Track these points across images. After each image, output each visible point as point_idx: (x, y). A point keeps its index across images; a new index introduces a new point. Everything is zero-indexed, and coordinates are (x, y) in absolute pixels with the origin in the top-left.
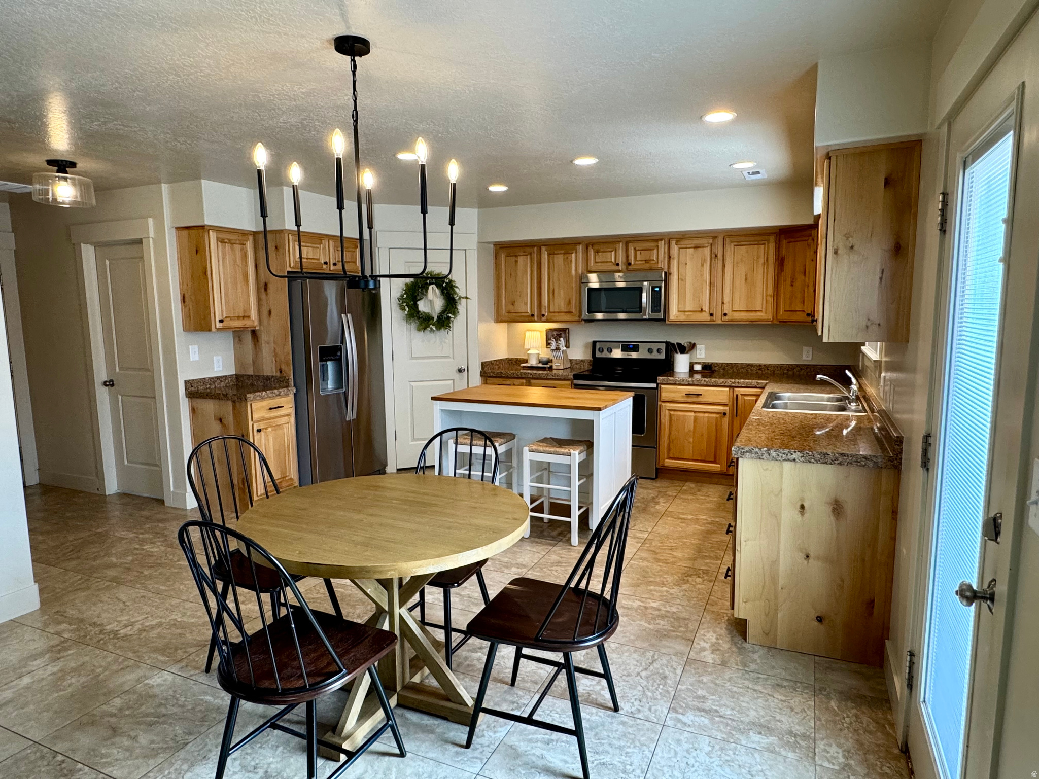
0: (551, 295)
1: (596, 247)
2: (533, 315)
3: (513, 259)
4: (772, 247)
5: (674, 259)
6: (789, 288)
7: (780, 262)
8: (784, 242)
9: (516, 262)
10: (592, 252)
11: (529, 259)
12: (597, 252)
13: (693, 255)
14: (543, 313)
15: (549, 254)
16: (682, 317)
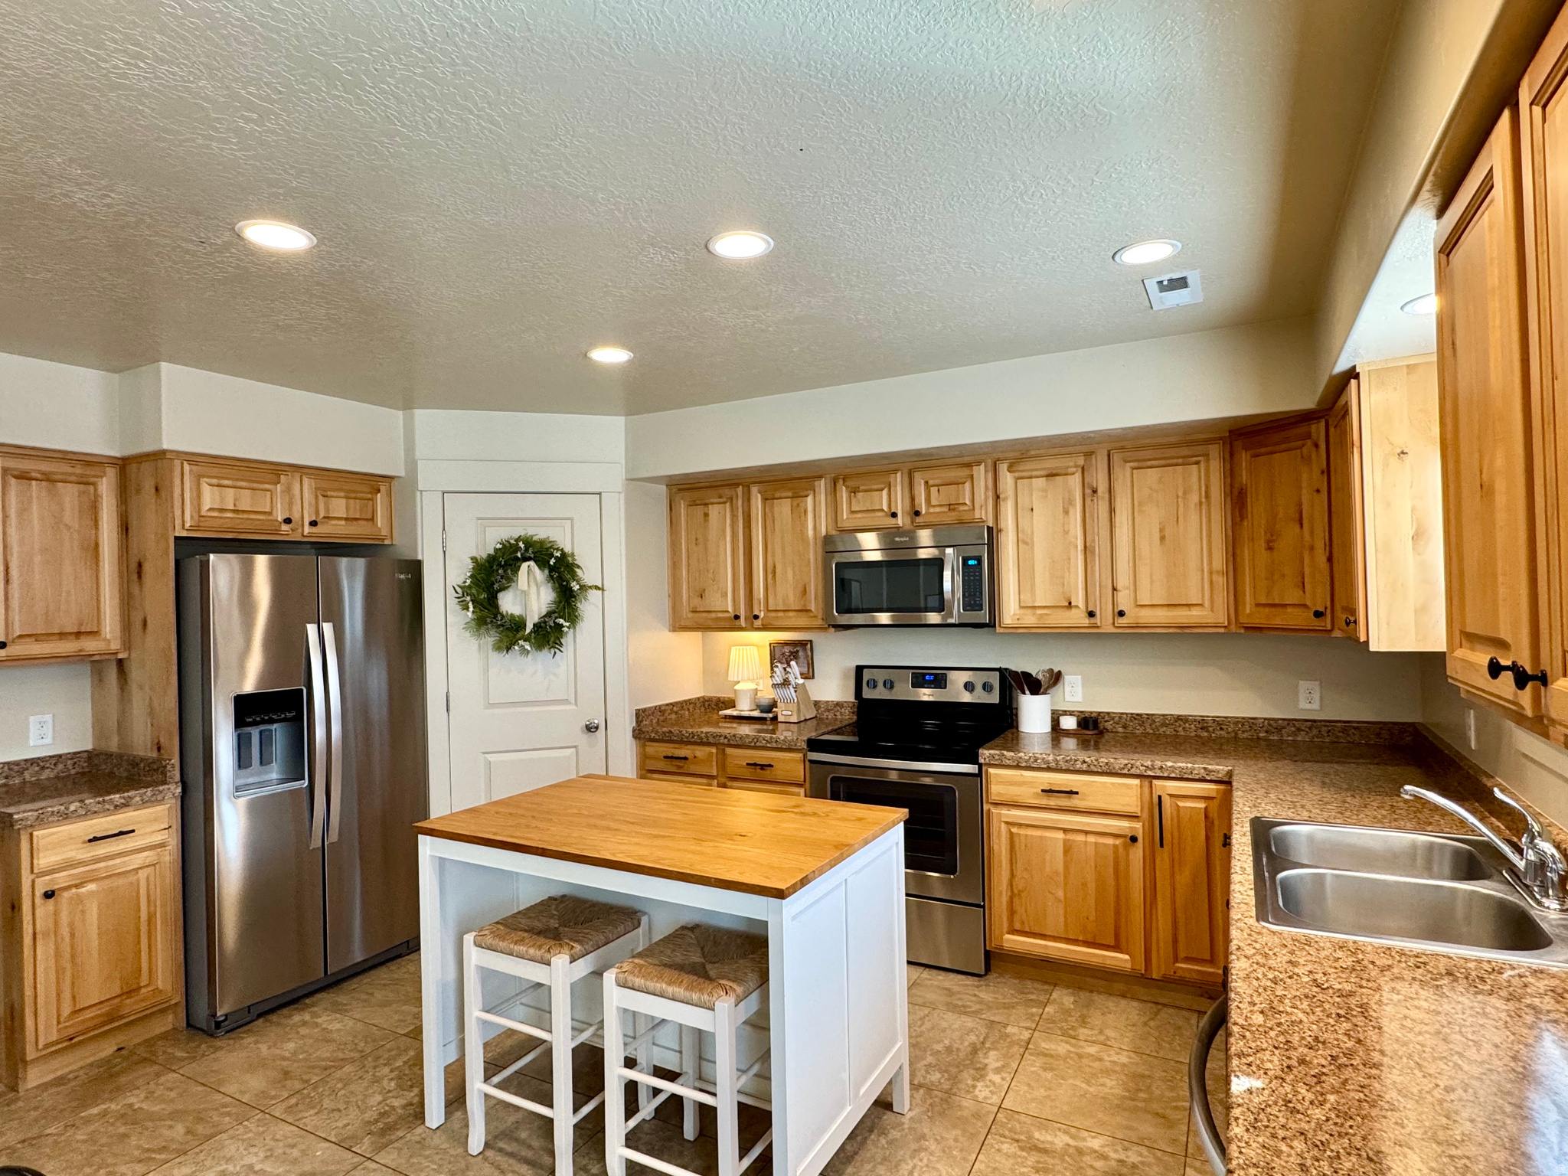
0: (770, 576)
1: (851, 483)
2: (737, 617)
3: (700, 510)
4: (1216, 466)
5: (1005, 499)
6: (1263, 556)
7: (1238, 501)
8: (1244, 457)
9: (706, 515)
10: (843, 493)
11: (728, 510)
12: (854, 491)
13: (1045, 491)
14: (756, 612)
15: (765, 500)
16: (1030, 620)
